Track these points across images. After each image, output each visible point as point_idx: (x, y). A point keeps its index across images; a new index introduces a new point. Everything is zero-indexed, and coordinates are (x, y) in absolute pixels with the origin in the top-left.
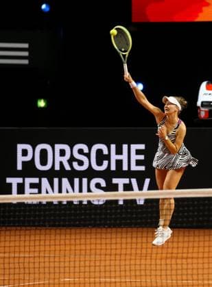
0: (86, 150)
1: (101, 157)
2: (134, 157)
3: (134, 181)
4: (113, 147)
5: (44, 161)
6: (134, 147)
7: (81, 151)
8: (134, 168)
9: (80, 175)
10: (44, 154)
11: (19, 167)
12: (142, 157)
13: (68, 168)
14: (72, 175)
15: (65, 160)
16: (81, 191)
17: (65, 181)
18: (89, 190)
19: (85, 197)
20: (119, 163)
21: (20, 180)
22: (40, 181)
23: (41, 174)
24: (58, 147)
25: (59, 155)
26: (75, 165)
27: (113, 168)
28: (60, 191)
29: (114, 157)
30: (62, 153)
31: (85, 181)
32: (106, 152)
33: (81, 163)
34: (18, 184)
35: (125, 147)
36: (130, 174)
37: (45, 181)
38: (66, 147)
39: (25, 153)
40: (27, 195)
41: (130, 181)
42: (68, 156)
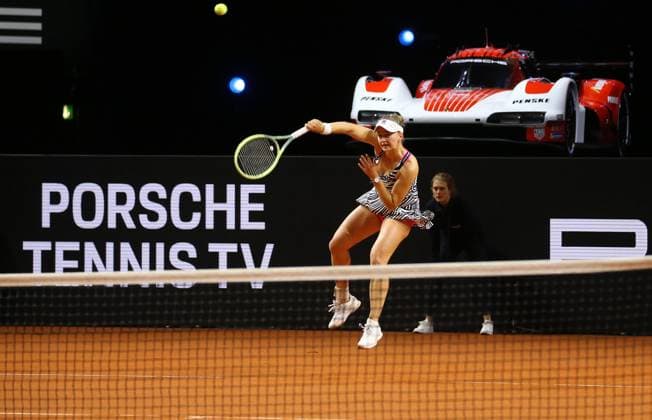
0: (162, 194)
1: (188, 207)
2: (247, 207)
3: (246, 248)
4: (210, 189)
5: (88, 212)
6: (246, 190)
7: (153, 196)
8: (246, 224)
9: (153, 237)
10: (88, 200)
11: (46, 223)
12: (260, 207)
13: (130, 224)
14: (137, 237)
15: (125, 211)
16: (153, 266)
17: (126, 249)
18: (168, 266)
19: (160, 277)
20: (220, 217)
21: (47, 246)
22: (82, 247)
23: (83, 236)
24: (114, 188)
25: (115, 203)
26: (143, 219)
27: (210, 224)
28: (117, 267)
29: (211, 207)
30: (121, 199)
31: (160, 247)
32: (197, 197)
33: (153, 216)
34: (44, 253)
35: (231, 189)
36: (238, 236)
37: (90, 249)
38: (128, 190)
39: (55, 198)
40: (59, 273)
41: (239, 248)
42: (130, 204)
